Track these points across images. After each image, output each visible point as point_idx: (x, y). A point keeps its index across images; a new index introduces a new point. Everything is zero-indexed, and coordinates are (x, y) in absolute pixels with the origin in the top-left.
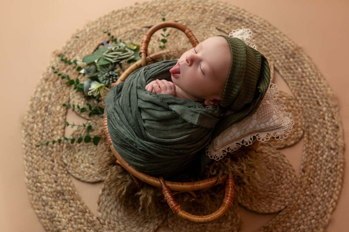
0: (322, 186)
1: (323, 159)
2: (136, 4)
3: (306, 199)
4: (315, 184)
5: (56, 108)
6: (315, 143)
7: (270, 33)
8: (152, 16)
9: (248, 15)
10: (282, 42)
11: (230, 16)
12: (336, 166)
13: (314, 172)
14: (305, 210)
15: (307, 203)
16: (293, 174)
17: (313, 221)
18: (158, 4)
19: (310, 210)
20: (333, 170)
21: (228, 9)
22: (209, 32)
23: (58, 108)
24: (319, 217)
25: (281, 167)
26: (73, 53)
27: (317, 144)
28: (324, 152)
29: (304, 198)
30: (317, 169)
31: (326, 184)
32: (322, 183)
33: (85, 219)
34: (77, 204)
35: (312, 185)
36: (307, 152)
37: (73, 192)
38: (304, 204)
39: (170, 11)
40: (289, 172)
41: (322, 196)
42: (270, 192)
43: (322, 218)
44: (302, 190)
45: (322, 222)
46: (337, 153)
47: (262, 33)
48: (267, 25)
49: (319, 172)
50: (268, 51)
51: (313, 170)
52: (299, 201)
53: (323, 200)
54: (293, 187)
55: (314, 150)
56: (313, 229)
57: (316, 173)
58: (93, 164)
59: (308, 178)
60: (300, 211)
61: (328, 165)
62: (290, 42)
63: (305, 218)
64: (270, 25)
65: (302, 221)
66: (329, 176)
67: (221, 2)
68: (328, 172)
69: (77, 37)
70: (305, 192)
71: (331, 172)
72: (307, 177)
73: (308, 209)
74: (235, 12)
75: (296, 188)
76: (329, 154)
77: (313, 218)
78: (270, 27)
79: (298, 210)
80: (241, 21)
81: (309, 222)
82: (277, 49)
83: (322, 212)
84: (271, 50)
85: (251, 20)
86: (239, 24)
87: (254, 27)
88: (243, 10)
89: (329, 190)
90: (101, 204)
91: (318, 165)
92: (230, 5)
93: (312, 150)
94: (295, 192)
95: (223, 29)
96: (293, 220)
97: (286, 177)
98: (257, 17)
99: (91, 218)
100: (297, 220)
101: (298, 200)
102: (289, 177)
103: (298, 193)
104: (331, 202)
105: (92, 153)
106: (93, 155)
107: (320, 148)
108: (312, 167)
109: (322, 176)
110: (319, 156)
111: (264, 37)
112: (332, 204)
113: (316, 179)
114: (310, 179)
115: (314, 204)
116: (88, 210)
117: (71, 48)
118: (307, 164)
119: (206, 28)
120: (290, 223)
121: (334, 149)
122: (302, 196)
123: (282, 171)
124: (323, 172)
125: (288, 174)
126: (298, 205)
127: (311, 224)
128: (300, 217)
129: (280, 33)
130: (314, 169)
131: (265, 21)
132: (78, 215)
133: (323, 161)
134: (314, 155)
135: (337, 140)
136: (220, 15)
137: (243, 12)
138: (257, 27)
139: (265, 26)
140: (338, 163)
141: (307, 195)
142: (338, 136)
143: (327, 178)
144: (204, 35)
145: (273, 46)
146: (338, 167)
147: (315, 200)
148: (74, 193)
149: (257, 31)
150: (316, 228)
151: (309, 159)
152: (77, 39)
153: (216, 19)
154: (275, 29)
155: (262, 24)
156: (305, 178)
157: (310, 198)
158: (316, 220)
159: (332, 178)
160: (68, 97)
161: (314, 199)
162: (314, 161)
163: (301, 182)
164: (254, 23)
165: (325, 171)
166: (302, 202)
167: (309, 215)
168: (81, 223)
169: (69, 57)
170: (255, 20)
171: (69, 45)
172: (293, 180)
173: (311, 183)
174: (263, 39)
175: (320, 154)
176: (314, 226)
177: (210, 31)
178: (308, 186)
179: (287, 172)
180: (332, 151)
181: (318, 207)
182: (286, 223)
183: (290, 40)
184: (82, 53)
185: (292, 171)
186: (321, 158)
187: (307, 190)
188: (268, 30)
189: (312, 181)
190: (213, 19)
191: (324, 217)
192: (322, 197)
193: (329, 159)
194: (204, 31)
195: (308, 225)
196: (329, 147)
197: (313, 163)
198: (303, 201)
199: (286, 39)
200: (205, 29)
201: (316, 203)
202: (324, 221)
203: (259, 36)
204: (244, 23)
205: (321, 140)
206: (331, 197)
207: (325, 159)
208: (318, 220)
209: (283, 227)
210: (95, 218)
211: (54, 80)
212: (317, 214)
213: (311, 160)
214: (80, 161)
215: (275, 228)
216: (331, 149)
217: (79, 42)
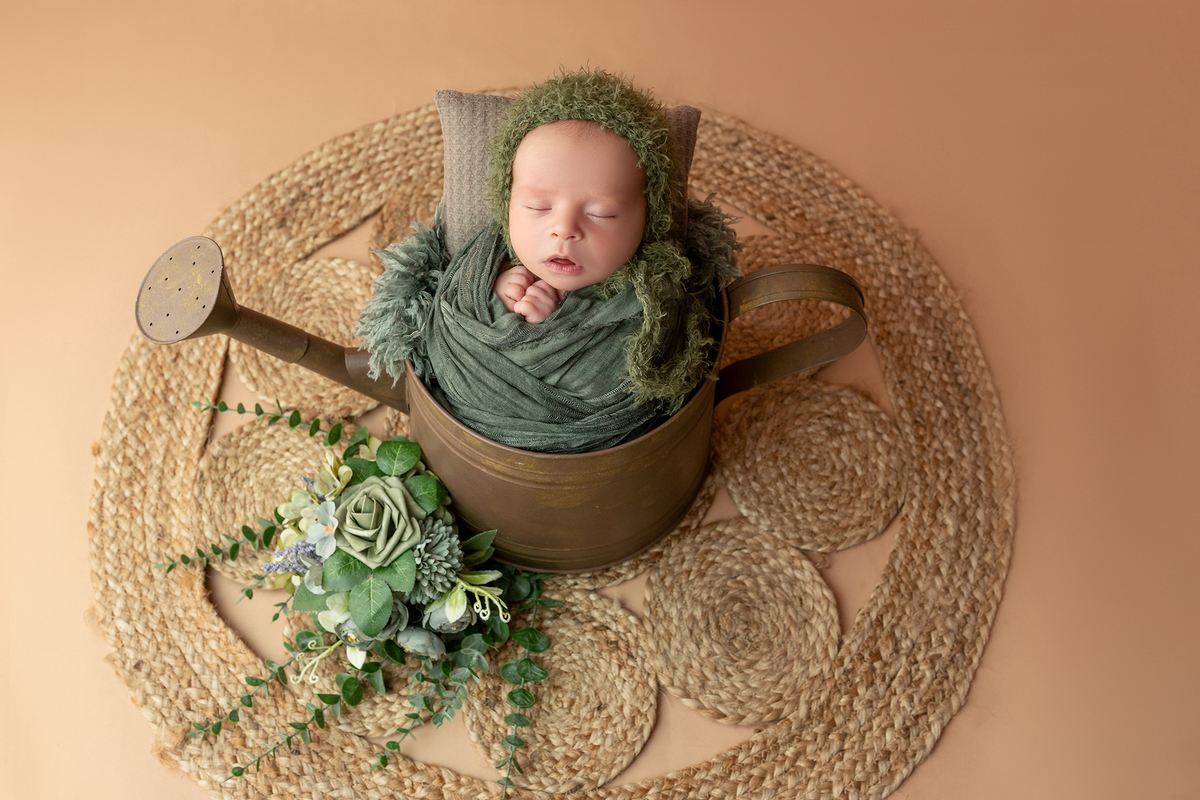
0: (814, 197)
1: (754, 171)
2: (97, 451)
3: (836, 239)
4: (807, 209)
5: (376, 787)
6: (711, 170)
7: (377, 145)
8: (170, 419)
9: (294, 174)
10: (418, 128)
11: (275, 215)
12: (779, 153)
13: (778, 199)
14: (859, 251)
15: (845, 240)
16: (772, 241)
17: (886, 245)
18: (132, 386)
19: (861, 240)
20: (786, 163)
21: (249, 213)
22: (304, 284)
23: (379, 779)
24: (879, 231)
25: (749, 258)
26: (193, 692)
27: (715, 166)
28: (739, 161)
29: (832, 241)
30: (774, 190)
31: (812, 188)
32: (808, 196)
33: (751, 766)
34: (704, 781)
35: (808, 216)
36: (729, 194)
37: (666, 785)
38: (845, 246)
39: (175, 360)
40: (765, 246)
41: (836, 207)
42: (799, 304)
43: (883, 226)
44: (812, 238)
45: (893, 229)
46: (750, 138)
47: (366, 160)
48: (348, 140)
49: (781, 191)
50: (430, 169)
51: (773, 199)
52: (837, 253)
53: (846, 209)
54: (804, 253)
55: (728, 178)
56: (903, 253)
57: (783, 197)
58: (599, 708)
59: (790, 216)
60: (859, 261)
61: (771, 167)
62: (423, 111)
63: (875, 257)
64: (353, 135)
65: (881, 266)
66: (796, 174)
67: (218, 220)
68: (786, 174)
69: (137, 666)
70: (819, 234)
71: (788, 168)
72: (786, 217)
73: (859, 244)
74: (266, 201)
75: (806, 247)
76: (748, 153)
77: (880, 242)
78: (356, 138)
79: (855, 264)
80: (303, 196)
81: (886, 254)
82: (431, 149)
83: (872, 222)
84: (431, 161)
85: (311, 172)
86: (313, 203)
87: (339, 172)
88: (272, 177)
89: (828, 188)
90: (722, 709)
91: (765, 185)
92: (239, 202)
93: (726, 182)
94: (815, 254)
95: (308, 247)
96: (875, 282)
97: (776, 256)
98: (311, 153)
99: (755, 750)
100: (877, 275)
101: (833, 255)
102: (777, 252)
103: (818, 248)
104: (855, 196)
105: (566, 705)
106: (572, 702)
107: (727, 165)
108: (765, 198)
109: (793, 188)
110: (745, 174)
111: (382, 162)
112: (858, 195)
113: (795, 203)
114: (792, 214)
115: (850, 229)
116: (731, 753)
117: (171, 695)
118: (756, 204)
119: (287, 285)
120: (879, 289)
121: (740, 141)
122: (827, 244)
123: (759, 260)
124: (784, 183)
125: (769, 250)
126: (844, 258)
127: (890, 251)
128: (872, 267)
129: (386, 122)
130: (772, 196)
131: (334, 141)
132: (736, 784)
133: (760, 171)
134: (740, 183)
135: (719, 125)
136: (259, 240)
137: (274, 181)
138: (341, 166)
139: (350, 146)
140: (773, 145)
141: (827, 233)
142: (710, 119)
143: (800, 181)
144: (308, 299)
145: (418, 153)
146: (781, 149)
147: (842, 223)
148: (671, 781)
149: (354, 171)
150: (902, 244)
151: (745, 196)
152: (145, 669)
153: (268, 252)
154: (368, 130)
155: (341, 152)
156: (789, 222)
157: (835, 230)
158: (885, 237)
159: (802, 172)
160: (355, 740)
161: (838, 224)
162: (754, 189)
163: (797, 234)
164: (328, 167)
165: (783, 178)
166: (841, 249)
167: (872, 246)
168: (762, 778)
169: (204, 709)
170: (319, 160)
171: (157, 700)
172: (786, 247)
173: (802, 215)
174: (386, 166)
175: (741, 171)
176: (896, 248)
177: (300, 280)
178: (808, 224)
179: (763, 251)
180: (742, 146)
181: (859, 224)
182: (878, 297)
183: (418, 110)
184: (205, 665)
185: (765, 242)
186: (751, 174)
187: (817, 230)
188: (362, 145)
189: (797, 211)
190: (263, 258)
191: (881, 222)
192: (840, 208)
193: (758, 159)
194: (293, 293)
195: (893, 258)
196: (730, 147)
197: (757, 193)
198: (839, 245)
199: (411, 117)
200: (289, 290)
201: (848, 224)
202: (892, 225)
203: (374, 171)
204: (315, 191)
205: (709, 156)
206: (843, 191)
207: (756, 166)
208: (886, 235)
209: (885, 306)
210: (757, 737)
211: (272, 774)
212: (874, 231)
213: (750, 193)
214: (580, 745)
215: (884, 323)
216: (736, 144)
217: (156, 665)
